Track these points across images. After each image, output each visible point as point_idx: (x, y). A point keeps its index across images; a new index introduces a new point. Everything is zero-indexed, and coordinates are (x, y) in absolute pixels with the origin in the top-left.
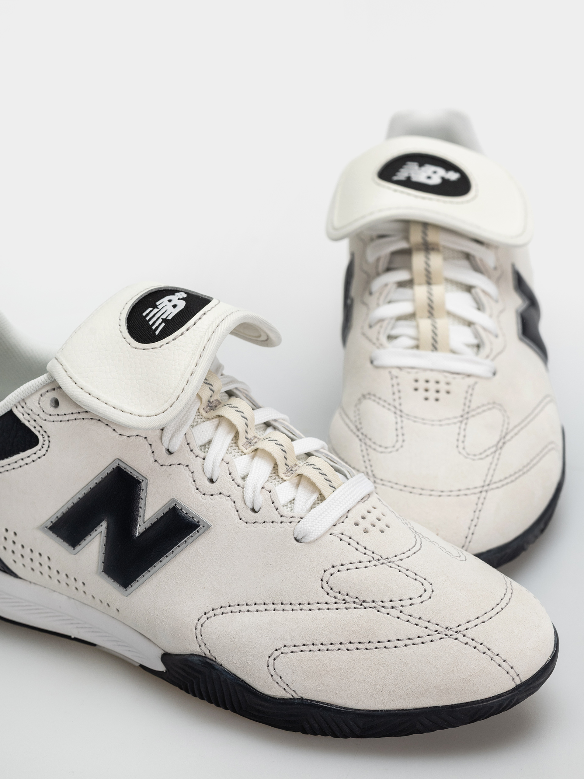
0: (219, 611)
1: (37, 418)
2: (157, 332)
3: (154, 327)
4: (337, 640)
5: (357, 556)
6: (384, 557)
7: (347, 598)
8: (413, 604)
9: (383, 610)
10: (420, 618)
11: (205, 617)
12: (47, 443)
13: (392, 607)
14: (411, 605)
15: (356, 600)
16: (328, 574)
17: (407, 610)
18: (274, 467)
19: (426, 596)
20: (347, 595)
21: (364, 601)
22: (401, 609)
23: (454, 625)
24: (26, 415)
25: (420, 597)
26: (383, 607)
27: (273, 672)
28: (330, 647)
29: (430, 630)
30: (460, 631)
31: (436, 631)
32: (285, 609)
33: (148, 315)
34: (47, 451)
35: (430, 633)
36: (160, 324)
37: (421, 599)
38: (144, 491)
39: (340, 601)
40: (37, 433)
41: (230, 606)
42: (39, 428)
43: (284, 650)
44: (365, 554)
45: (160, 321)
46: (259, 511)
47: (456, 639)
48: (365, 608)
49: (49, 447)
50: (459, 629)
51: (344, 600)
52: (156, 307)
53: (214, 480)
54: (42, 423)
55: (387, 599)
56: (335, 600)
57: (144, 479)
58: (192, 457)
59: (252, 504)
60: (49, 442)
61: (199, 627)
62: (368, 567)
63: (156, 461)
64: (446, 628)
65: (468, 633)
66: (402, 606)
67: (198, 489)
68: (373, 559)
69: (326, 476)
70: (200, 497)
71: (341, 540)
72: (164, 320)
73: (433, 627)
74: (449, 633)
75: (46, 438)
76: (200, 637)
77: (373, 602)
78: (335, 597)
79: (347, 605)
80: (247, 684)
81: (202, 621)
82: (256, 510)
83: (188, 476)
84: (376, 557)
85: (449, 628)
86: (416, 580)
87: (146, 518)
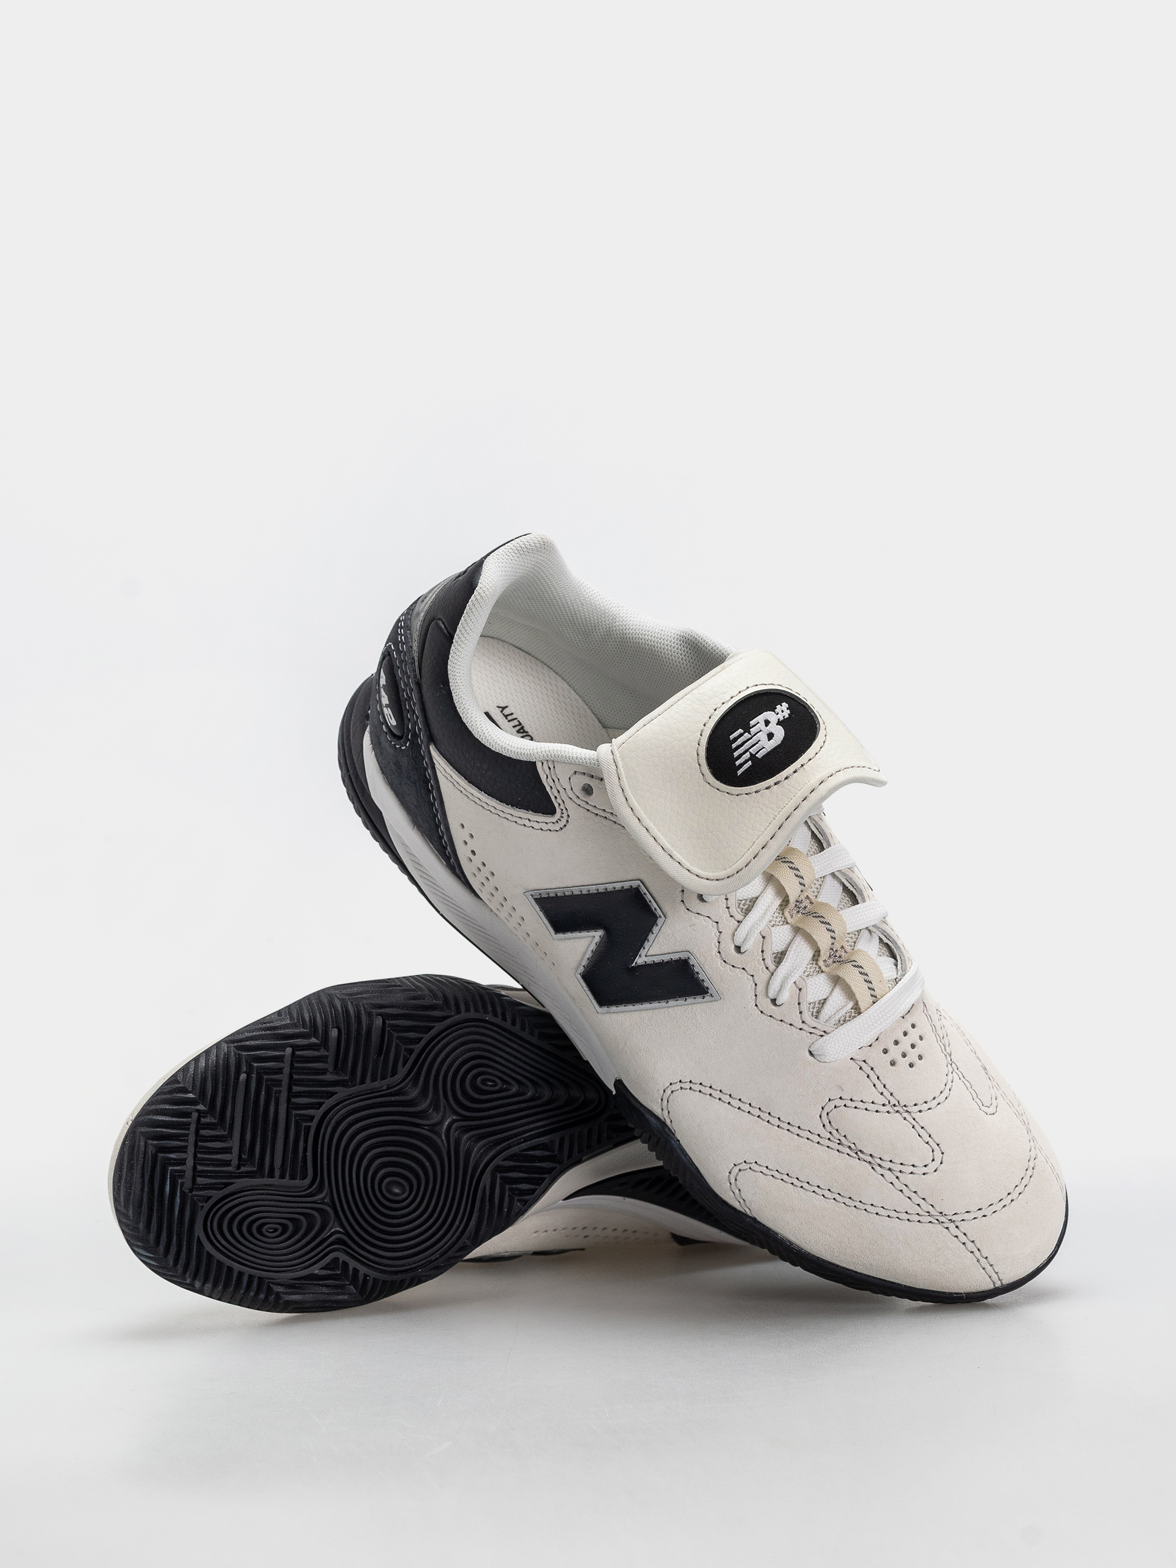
0: (697, 1087)
1: (562, 790)
2: (739, 772)
3: (738, 763)
4: (815, 1182)
5: (871, 1094)
6: (902, 1104)
7: (843, 1140)
8: (914, 1174)
9: (877, 1168)
10: (915, 1192)
11: (678, 1086)
12: (564, 821)
13: (890, 1169)
14: (912, 1173)
15: (853, 1146)
16: (832, 1105)
17: (906, 1178)
18: (814, 956)
19: (933, 1166)
20: (845, 1136)
21: (860, 1151)
22: (899, 1174)
23: (949, 1212)
24: (550, 779)
25: (925, 1166)
26: (880, 1165)
27: (733, 1181)
28: (806, 1186)
29: (922, 1209)
30: (954, 1221)
31: (928, 1212)
32: (770, 1121)
33: (736, 739)
34: (562, 829)
35: (921, 1213)
36: (746, 762)
37: (925, 1170)
38: (659, 927)
39: (835, 1140)
40: (556, 805)
41: (711, 1087)
42: (561, 802)
43: (754, 1166)
44: (882, 1094)
45: (747, 755)
46: (780, 1005)
47: (947, 1228)
48: (859, 1159)
49: (565, 826)
50: (954, 1218)
51: (839, 1140)
52: (747, 729)
53: (742, 951)
54: (567, 800)
55: (886, 1158)
56: (829, 1136)
57: (662, 916)
58: (726, 915)
59: (776, 994)
60: (568, 821)
61: (669, 1092)
62: (879, 1112)
63: (682, 901)
64: (941, 1213)
65: (962, 1225)
66: (900, 1171)
67: (719, 952)
68: (889, 1102)
69: (870, 984)
70: (719, 963)
71: (861, 1068)
72: (753, 757)
73: (926, 1206)
74: (942, 1219)
75: (565, 815)
76: (666, 1102)
77: (871, 1155)
78: (830, 1133)
79: (840, 1148)
80: (700, 1173)
81: (674, 1087)
82: (778, 1003)
83: (713, 934)
84: (893, 1101)
85: (944, 1213)
86: (927, 1143)
87: (651, 952)
